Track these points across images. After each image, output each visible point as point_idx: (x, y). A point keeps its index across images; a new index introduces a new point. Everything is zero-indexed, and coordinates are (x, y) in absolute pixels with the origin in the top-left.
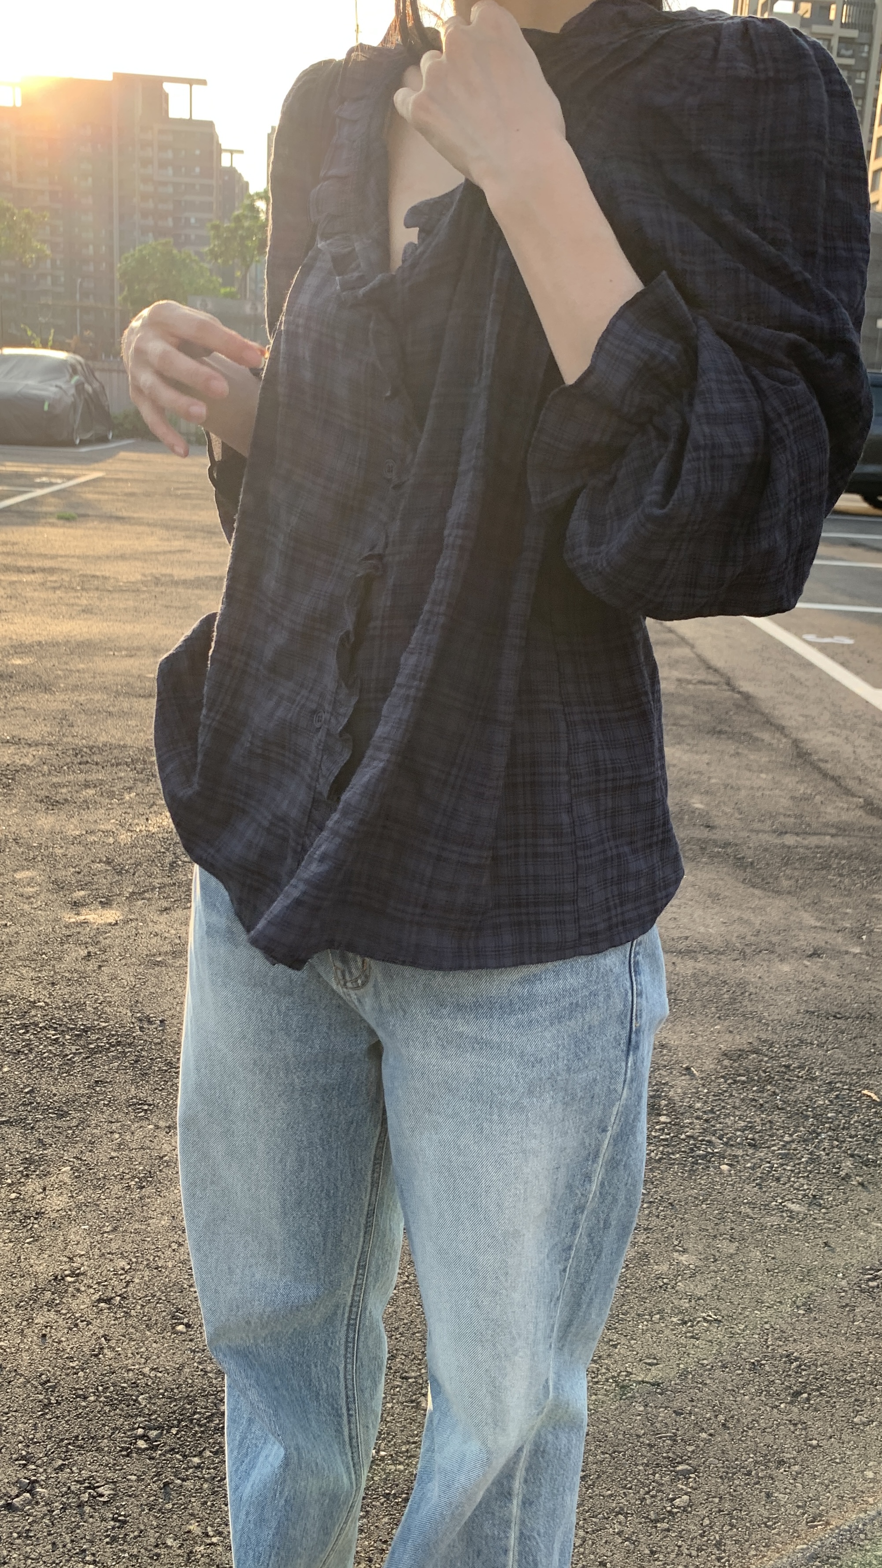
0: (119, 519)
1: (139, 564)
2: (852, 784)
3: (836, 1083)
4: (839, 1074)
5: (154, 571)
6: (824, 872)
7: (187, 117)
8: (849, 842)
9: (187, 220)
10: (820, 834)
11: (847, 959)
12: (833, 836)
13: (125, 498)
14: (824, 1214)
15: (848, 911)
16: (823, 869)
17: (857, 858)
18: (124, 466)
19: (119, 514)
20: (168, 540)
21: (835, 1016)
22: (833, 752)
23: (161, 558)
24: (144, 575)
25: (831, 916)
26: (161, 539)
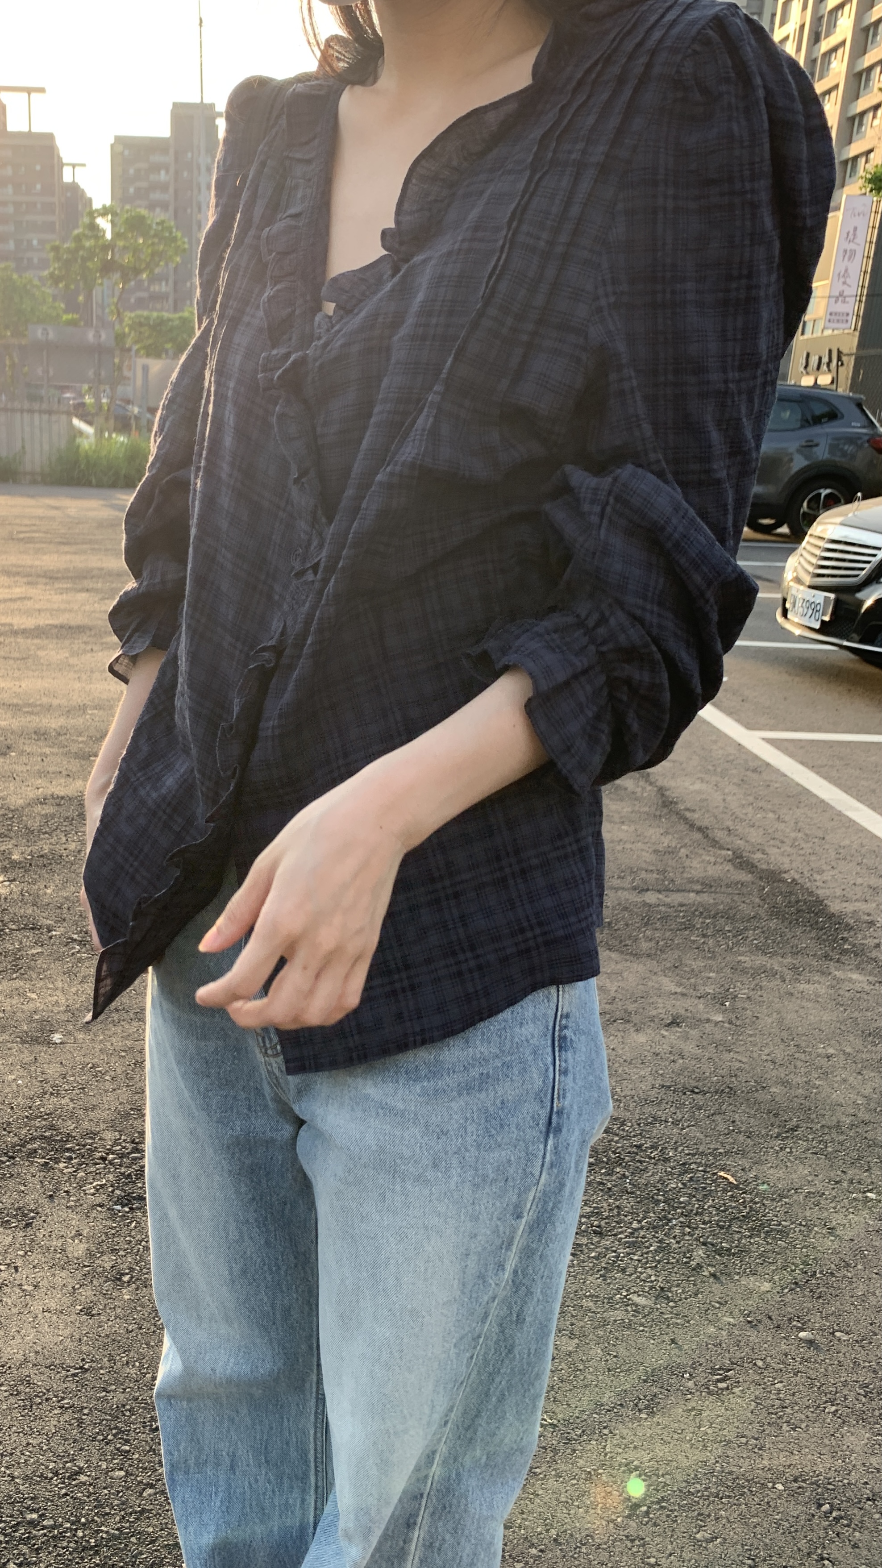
2: (720, 835)
3: (690, 1164)
4: (694, 1155)
6: (687, 932)
7: (26, 130)
8: (714, 899)
9: (30, 242)
10: (684, 891)
11: (708, 1027)
12: (698, 892)
14: (672, 1307)
15: (711, 975)
16: (686, 929)
17: (722, 917)
21: (692, 1091)
22: (702, 801)
25: (693, 980)
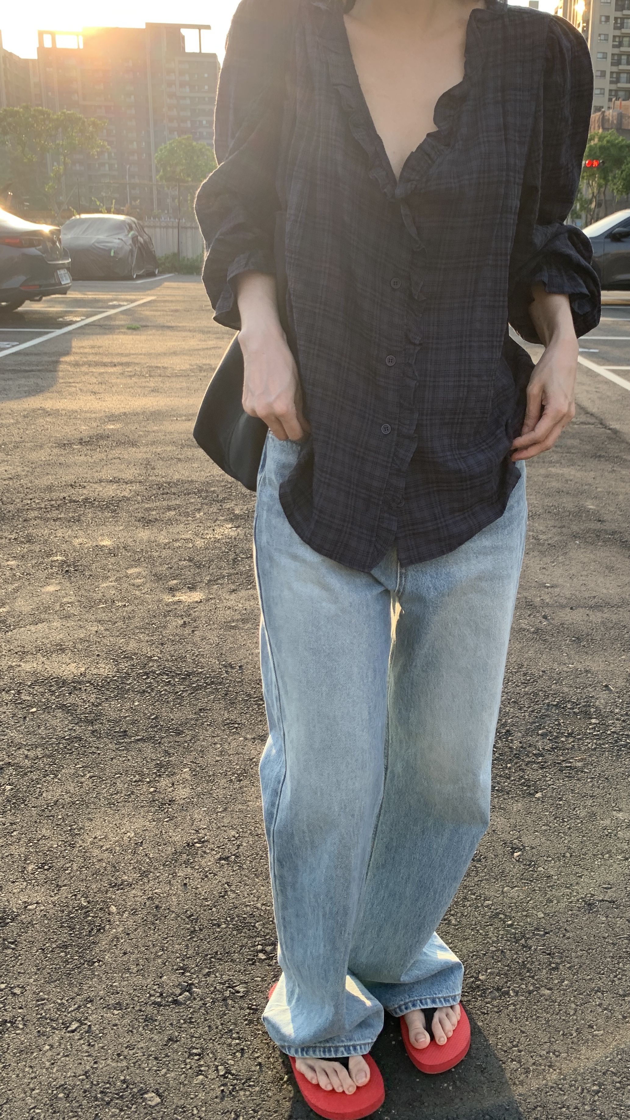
0: (169, 328)
1: (187, 358)
5: (198, 362)
7: (198, 51)
9: (201, 122)
13: (172, 313)
18: (168, 292)
19: (169, 324)
20: (205, 341)
23: (201, 353)
26: (200, 340)
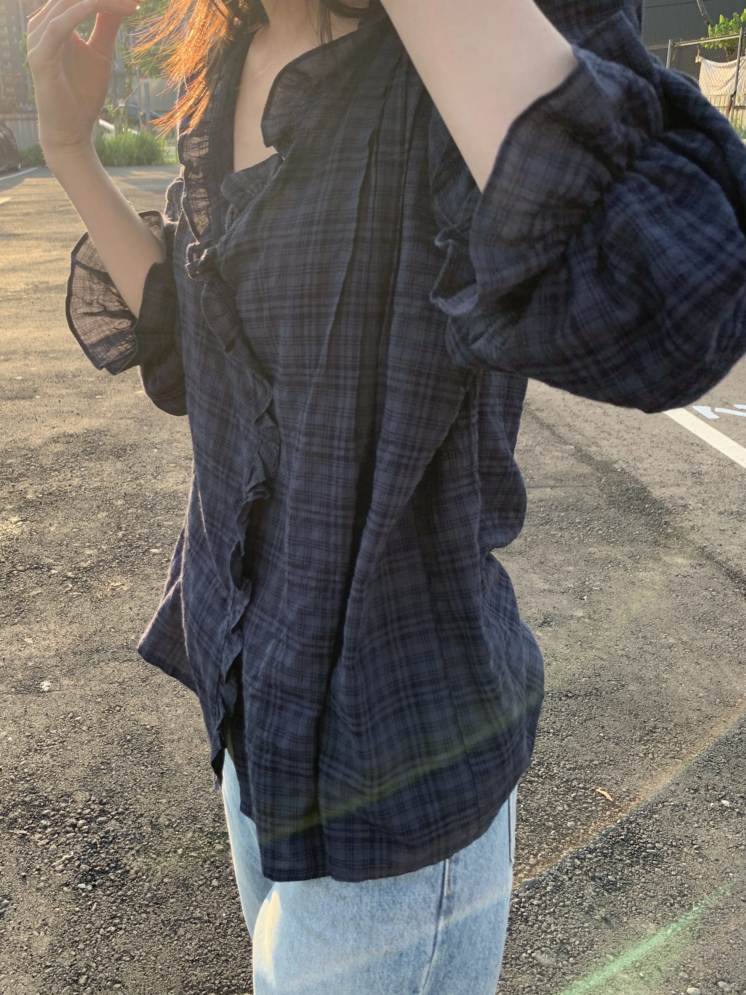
0: (16, 236)
5: (35, 280)
6: (547, 527)
10: (541, 487)
11: (573, 624)
14: (573, 965)
15: (571, 568)
18: (26, 190)
19: (17, 232)
20: (49, 251)
23: (42, 267)
24: (27, 284)
26: (45, 251)
